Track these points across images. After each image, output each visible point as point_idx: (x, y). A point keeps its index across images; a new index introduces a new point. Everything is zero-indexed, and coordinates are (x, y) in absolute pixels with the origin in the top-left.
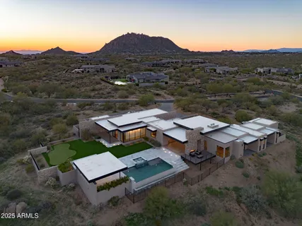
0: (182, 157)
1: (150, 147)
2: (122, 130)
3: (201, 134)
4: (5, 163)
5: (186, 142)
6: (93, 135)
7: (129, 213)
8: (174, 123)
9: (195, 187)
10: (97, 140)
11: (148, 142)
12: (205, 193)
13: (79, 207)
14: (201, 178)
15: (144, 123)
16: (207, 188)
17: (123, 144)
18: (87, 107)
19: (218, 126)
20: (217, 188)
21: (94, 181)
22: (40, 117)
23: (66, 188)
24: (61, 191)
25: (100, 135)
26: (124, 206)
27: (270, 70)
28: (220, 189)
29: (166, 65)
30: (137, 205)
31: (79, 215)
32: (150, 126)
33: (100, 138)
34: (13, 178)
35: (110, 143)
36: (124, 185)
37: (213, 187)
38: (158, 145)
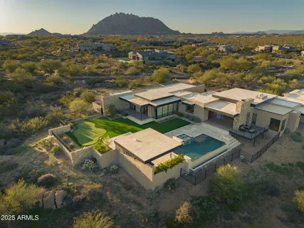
0: (230, 132)
1: (188, 123)
2: (155, 105)
3: (252, 105)
4: (23, 145)
5: (237, 115)
6: (119, 112)
7: (192, 197)
8: (213, 96)
9: (255, 164)
10: (125, 117)
11: (183, 119)
12: (268, 170)
13: (130, 192)
14: (259, 154)
15: (176, 97)
16: (268, 165)
17: (157, 121)
18: (97, 84)
19: (266, 97)
20: (280, 165)
21: (149, 162)
22: (47, 95)
23: (107, 171)
24: (102, 174)
25: (127, 112)
26: (184, 189)
27: (271, 48)
28: (283, 165)
29: (164, 44)
30: (198, 186)
31: (135, 202)
32: (185, 100)
33: (127, 115)
34: (39, 162)
35: (141, 119)
36: (180, 165)
37: (275, 163)
38: (198, 121)
